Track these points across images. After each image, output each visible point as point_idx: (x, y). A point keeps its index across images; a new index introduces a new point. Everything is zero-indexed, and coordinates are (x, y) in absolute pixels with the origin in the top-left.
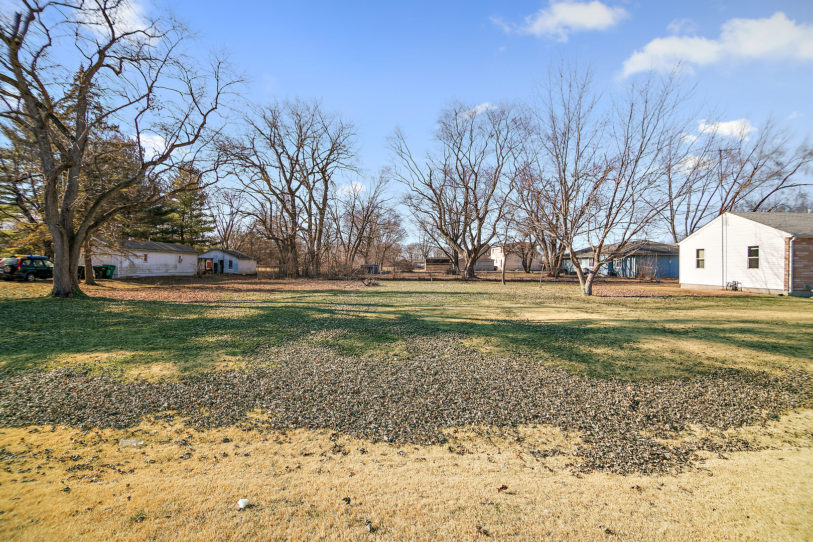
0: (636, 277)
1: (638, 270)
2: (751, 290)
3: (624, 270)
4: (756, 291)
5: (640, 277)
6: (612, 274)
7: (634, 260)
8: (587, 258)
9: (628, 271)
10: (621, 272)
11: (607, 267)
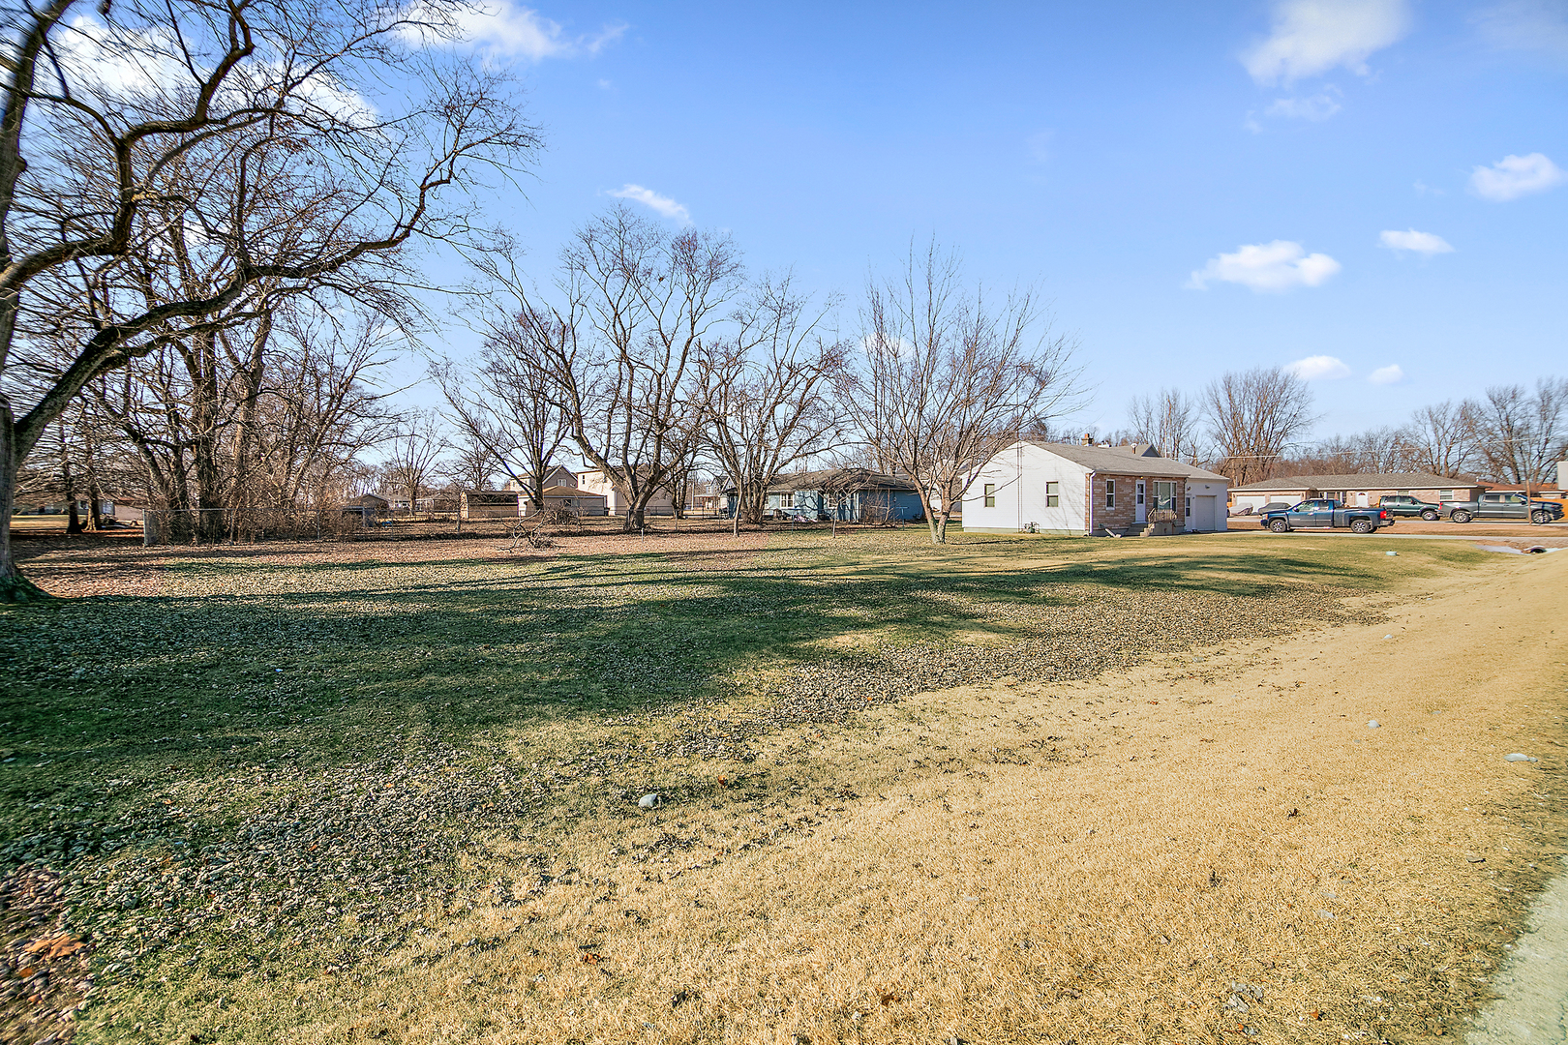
0: (861, 521)
1: (863, 511)
2: (1050, 532)
3: (841, 511)
4: (1056, 533)
5: (868, 520)
6: (824, 517)
7: (857, 497)
8: (779, 494)
9: (848, 513)
10: (836, 515)
11: (816, 507)
